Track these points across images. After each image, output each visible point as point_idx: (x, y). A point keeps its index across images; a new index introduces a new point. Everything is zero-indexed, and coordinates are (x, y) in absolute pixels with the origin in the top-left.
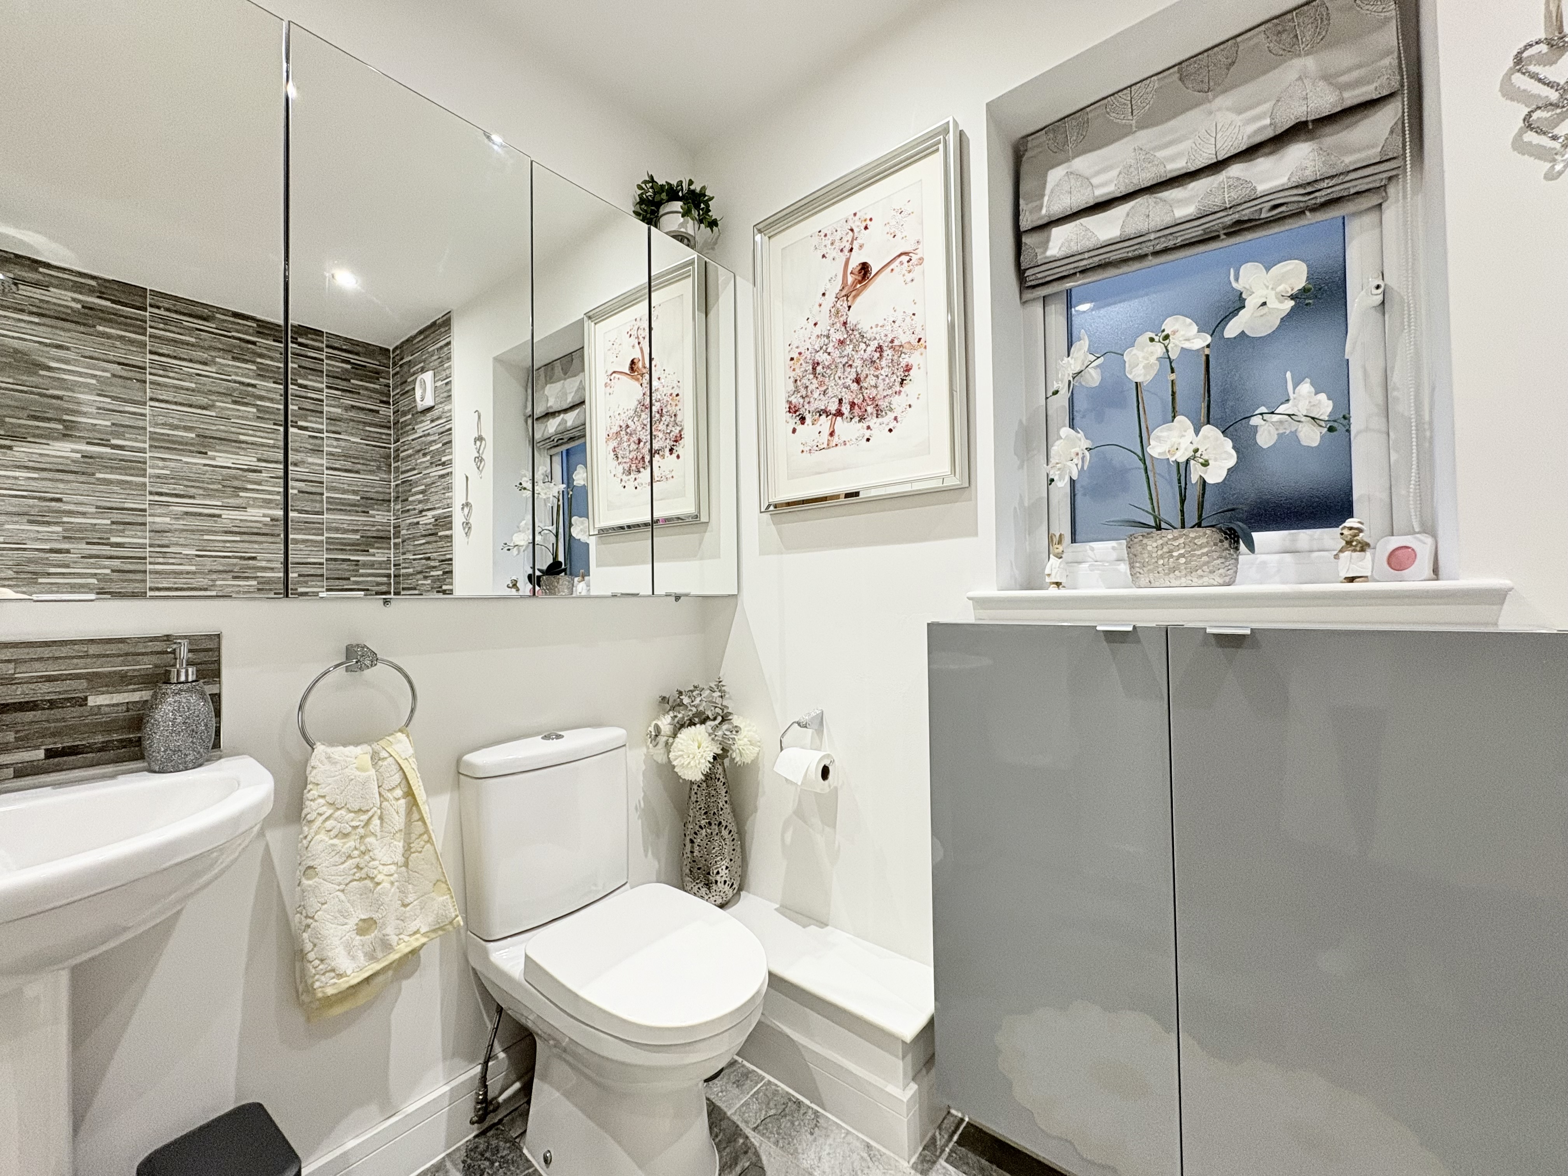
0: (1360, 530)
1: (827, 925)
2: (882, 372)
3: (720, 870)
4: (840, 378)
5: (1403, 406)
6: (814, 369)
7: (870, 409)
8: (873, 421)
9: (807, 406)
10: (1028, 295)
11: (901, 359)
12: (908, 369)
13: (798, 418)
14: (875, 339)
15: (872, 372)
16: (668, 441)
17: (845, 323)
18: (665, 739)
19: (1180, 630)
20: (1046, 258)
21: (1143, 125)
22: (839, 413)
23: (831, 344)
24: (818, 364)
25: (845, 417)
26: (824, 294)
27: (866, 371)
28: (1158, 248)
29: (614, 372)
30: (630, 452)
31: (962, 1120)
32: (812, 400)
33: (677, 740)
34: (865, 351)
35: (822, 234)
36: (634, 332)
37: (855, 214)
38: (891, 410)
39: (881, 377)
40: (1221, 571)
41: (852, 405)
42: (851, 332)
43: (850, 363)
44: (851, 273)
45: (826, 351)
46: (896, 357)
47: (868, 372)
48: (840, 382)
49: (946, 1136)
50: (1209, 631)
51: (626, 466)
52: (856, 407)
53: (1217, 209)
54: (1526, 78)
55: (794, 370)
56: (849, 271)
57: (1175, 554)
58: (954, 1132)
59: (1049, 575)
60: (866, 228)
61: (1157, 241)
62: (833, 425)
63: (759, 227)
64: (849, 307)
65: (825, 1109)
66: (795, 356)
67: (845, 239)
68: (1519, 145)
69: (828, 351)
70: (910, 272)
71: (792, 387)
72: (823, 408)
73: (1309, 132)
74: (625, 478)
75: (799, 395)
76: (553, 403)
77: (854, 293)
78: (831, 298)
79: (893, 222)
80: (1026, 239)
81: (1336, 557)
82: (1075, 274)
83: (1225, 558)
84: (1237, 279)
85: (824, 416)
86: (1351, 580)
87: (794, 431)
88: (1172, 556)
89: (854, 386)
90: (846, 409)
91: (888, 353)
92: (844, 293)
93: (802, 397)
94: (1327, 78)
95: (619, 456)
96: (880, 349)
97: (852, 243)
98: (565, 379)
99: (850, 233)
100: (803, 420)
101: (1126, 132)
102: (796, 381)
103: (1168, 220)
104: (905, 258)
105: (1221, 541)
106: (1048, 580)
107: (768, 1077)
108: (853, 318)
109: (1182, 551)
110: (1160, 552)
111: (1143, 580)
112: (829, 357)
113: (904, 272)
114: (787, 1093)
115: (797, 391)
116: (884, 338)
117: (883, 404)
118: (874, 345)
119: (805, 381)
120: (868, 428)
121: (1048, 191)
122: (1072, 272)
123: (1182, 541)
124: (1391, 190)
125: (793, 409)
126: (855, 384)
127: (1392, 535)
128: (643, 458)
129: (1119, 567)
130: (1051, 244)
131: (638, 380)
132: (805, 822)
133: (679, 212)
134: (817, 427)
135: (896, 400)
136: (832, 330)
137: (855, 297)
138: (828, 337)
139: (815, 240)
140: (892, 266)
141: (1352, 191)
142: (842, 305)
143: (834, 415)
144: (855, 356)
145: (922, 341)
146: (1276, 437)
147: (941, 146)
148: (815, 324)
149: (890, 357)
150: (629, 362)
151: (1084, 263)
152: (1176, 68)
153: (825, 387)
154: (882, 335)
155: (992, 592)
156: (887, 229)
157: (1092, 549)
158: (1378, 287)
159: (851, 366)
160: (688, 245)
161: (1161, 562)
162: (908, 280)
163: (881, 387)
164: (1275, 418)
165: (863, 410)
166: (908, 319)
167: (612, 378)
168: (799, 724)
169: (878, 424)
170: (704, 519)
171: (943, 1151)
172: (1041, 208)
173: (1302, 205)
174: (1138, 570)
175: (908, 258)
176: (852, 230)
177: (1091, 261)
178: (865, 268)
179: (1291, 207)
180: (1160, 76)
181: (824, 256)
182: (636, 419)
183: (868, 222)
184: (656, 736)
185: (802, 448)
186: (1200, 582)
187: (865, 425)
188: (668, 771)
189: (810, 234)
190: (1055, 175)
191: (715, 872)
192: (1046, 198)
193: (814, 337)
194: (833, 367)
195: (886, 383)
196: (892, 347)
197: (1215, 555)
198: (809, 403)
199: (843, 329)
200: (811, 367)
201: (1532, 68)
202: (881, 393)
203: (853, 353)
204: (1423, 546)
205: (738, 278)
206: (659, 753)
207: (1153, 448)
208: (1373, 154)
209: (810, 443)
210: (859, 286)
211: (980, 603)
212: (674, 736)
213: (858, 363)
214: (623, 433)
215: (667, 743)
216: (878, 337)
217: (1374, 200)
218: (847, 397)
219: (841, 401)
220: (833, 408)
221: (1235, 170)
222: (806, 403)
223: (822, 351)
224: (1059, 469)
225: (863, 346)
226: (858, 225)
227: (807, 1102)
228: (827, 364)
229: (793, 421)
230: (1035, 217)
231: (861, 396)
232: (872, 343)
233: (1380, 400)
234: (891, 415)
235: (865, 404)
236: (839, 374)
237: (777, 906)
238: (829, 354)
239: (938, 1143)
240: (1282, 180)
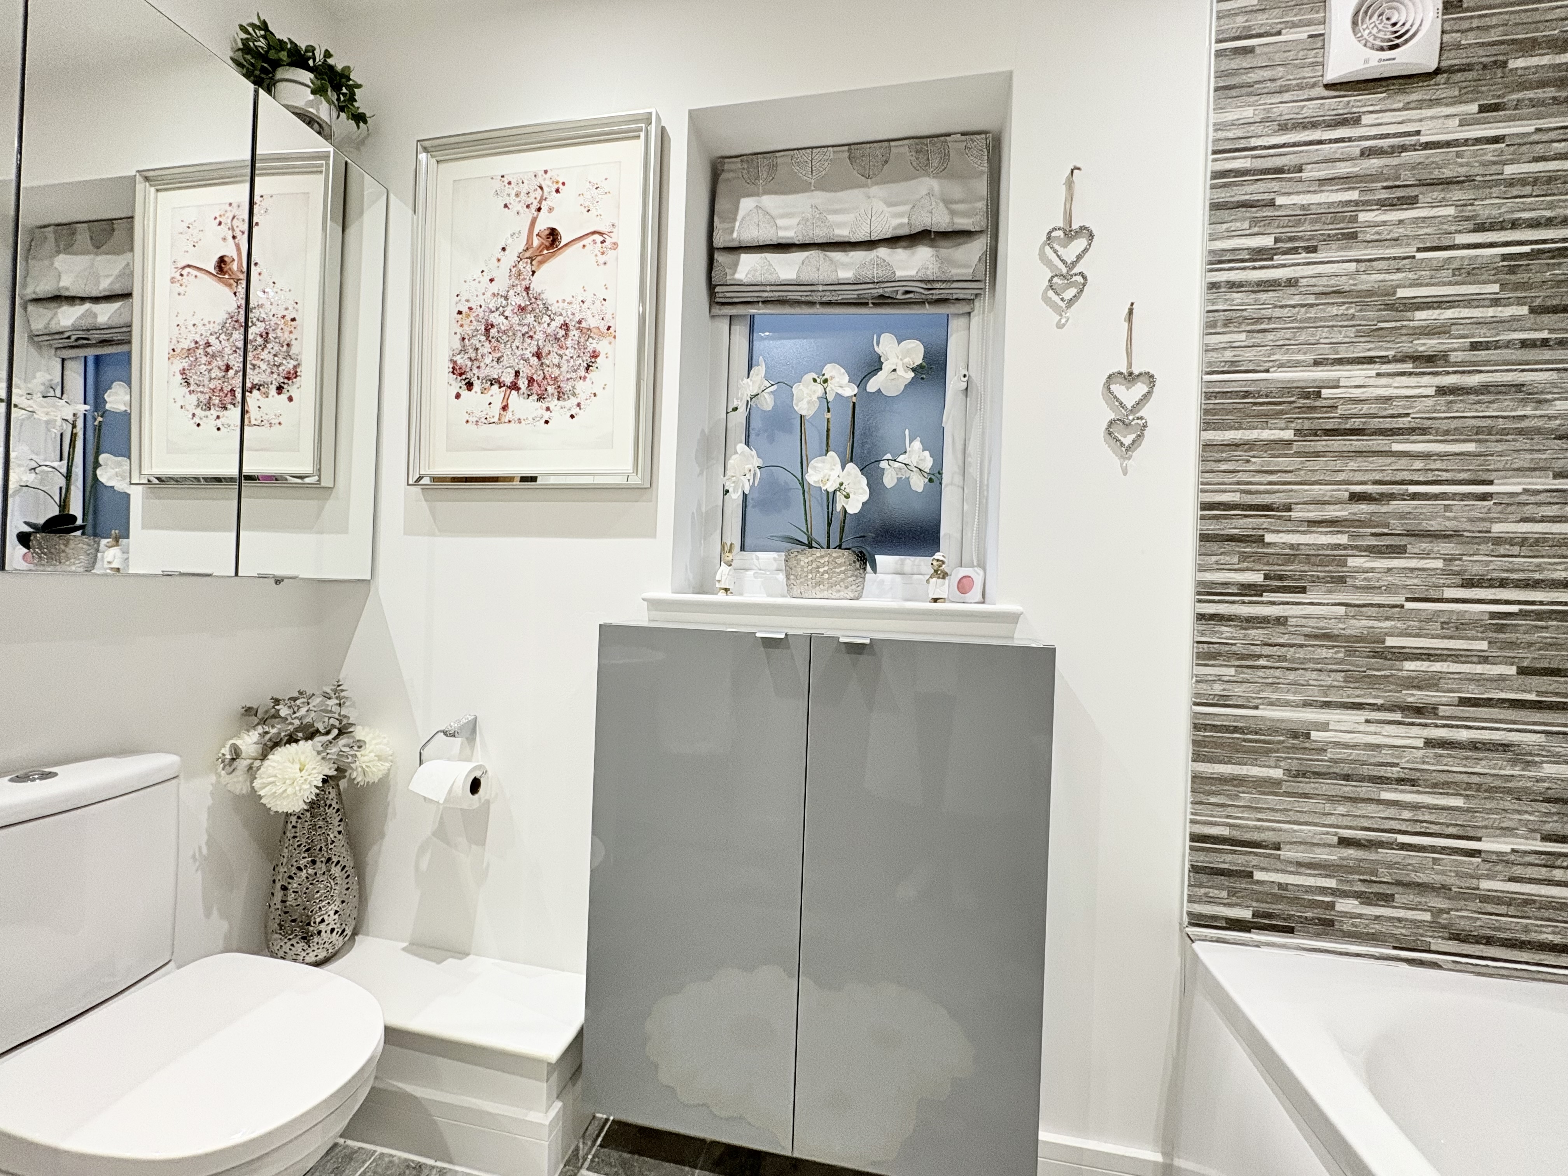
0: (943, 562)
1: (468, 954)
2: (567, 352)
3: (326, 917)
4: (518, 348)
5: (973, 471)
6: (487, 330)
7: (550, 389)
8: (553, 403)
9: (475, 371)
10: (716, 310)
11: (588, 343)
12: (595, 355)
13: (464, 383)
15: (556, 350)
16: (275, 376)
17: (527, 289)
18: (247, 762)
19: (822, 638)
20: (734, 279)
21: (820, 187)
22: (514, 387)
23: (509, 308)
24: (492, 326)
25: (521, 391)
26: (504, 249)
28: (824, 299)
29: (189, 266)
30: (211, 379)
31: (607, 1120)
32: (482, 365)
33: (266, 763)
34: (549, 325)
35: (506, 180)
36: (226, 220)
37: (546, 172)
38: (574, 394)
39: (565, 357)
40: (854, 587)
41: (531, 381)
42: (533, 300)
43: (531, 333)
44: (538, 235)
45: (502, 314)
46: (582, 340)
48: (519, 353)
49: (589, 1143)
50: (841, 640)
51: (204, 398)
52: (535, 384)
53: (868, 281)
55: (462, 326)
56: (535, 233)
57: (821, 570)
58: (598, 1136)
59: (719, 581)
60: (557, 191)
61: (823, 294)
62: (506, 398)
63: (426, 144)
64: (534, 272)
65: (452, 1163)
66: (465, 310)
67: (532, 195)
68: (1045, 299)
69: (506, 314)
71: (457, 345)
72: (496, 377)
73: (933, 240)
75: (466, 356)
76: (71, 284)
77: (539, 258)
78: (511, 257)
79: (588, 195)
80: (719, 257)
81: (928, 581)
82: (758, 302)
83: (856, 576)
84: (878, 344)
85: (496, 387)
86: (935, 600)
87: (458, 396)
88: (818, 572)
89: (534, 361)
90: (523, 383)
91: (574, 333)
92: (528, 254)
93: (470, 359)
94: (945, 202)
95: (191, 381)
96: (565, 326)
97: (540, 202)
98: (96, 254)
99: (539, 189)
100: (470, 385)
101: (805, 188)
102: (464, 339)
103: (832, 278)
104: (599, 238)
105: (854, 562)
106: (718, 585)
107: (380, 1150)
108: (537, 284)
109: (826, 568)
110: (810, 568)
111: (796, 591)
112: (505, 321)
113: (597, 252)
115: (464, 350)
116: (571, 317)
117: (566, 387)
118: (559, 321)
119: (474, 341)
120: (548, 409)
121: (739, 217)
122: (755, 299)
123: (826, 559)
124: (977, 303)
125: (457, 371)
126: (535, 358)
127: (961, 566)
129: (778, 577)
130: (739, 268)
131: (230, 286)
132: (448, 844)
133: (309, 87)
134: (487, 398)
135: (580, 386)
136: (511, 293)
137: (541, 263)
138: (506, 298)
139: (497, 184)
140: (584, 242)
141: (955, 297)
142: (525, 267)
143: (509, 387)
144: (537, 328)
145: (612, 330)
146: (896, 481)
147: (642, 134)
148: (492, 280)
149: (576, 338)
150: (215, 258)
151: (766, 294)
152: (846, 148)
153: (499, 355)
154: (569, 313)
155: (666, 594)
156: (581, 200)
157: (758, 558)
158: (965, 376)
159: (531, 337)
160: (319, 133)
161: (810, 576)
162: (601, 261)
163: (564, 368)
164: (897, 465)
165: (543, 388)
166: (598, 303)
167: (185, 272)
168: (445, 733)
169: (558, 407)
171: (585, 1159)
172: (733, 232)
173: (923, 297)
174: (792, 581)
175: (601, 239)
176: (541, 188)
177: (771, 294)
178: (553, 234)
179: (917, 296)
180: (836, 149)
181: (506, 206)
182: (223, 337)
183: (560, 185)
184: (233, 759)
185: (467, 417)
186: (838, 595)
187: (544, 406)
189: (492, 174)
190: (747, 204)
191: (318, 920)
192: (737, 224)
193: (489, 294)
194: (510, 334)
195: (571, 365)
196: (579, 328)
197: (850, 573)
198: (478, 367)
199: (525, 294)
200: (483, 328)
202: (564, 374)
203: (536, 324)
204: (978, 577)
205: (392, 197)
206: (237, 783)
207: (810, 476)
208: (968, 273)
209: (478, 414)
210: (545, 252)
211: (655, 604)
212: (264, 757)
213: (540, 336)
214: (201, 351)
215: (250, 768)
216: (564, 314)
217: (967, 309)
218: (525, 371)
219: (517, 373)
220: (508, 379)
221: (882, 252)
222: (474, 367)
223: (498, 313)
224: (734, 482)
225: (546, 319)
226: (549, 187)
227: (430, 1162)
228: (503, 328)
229: (457, 385)
230: (727, 238)
231: (541, 372)
233: (961, 463)
234: (573, 401)
235: (545, 382)
236: (517, 343)
238: (506, 318)
239: (581, 1152)
240: (911, 273)
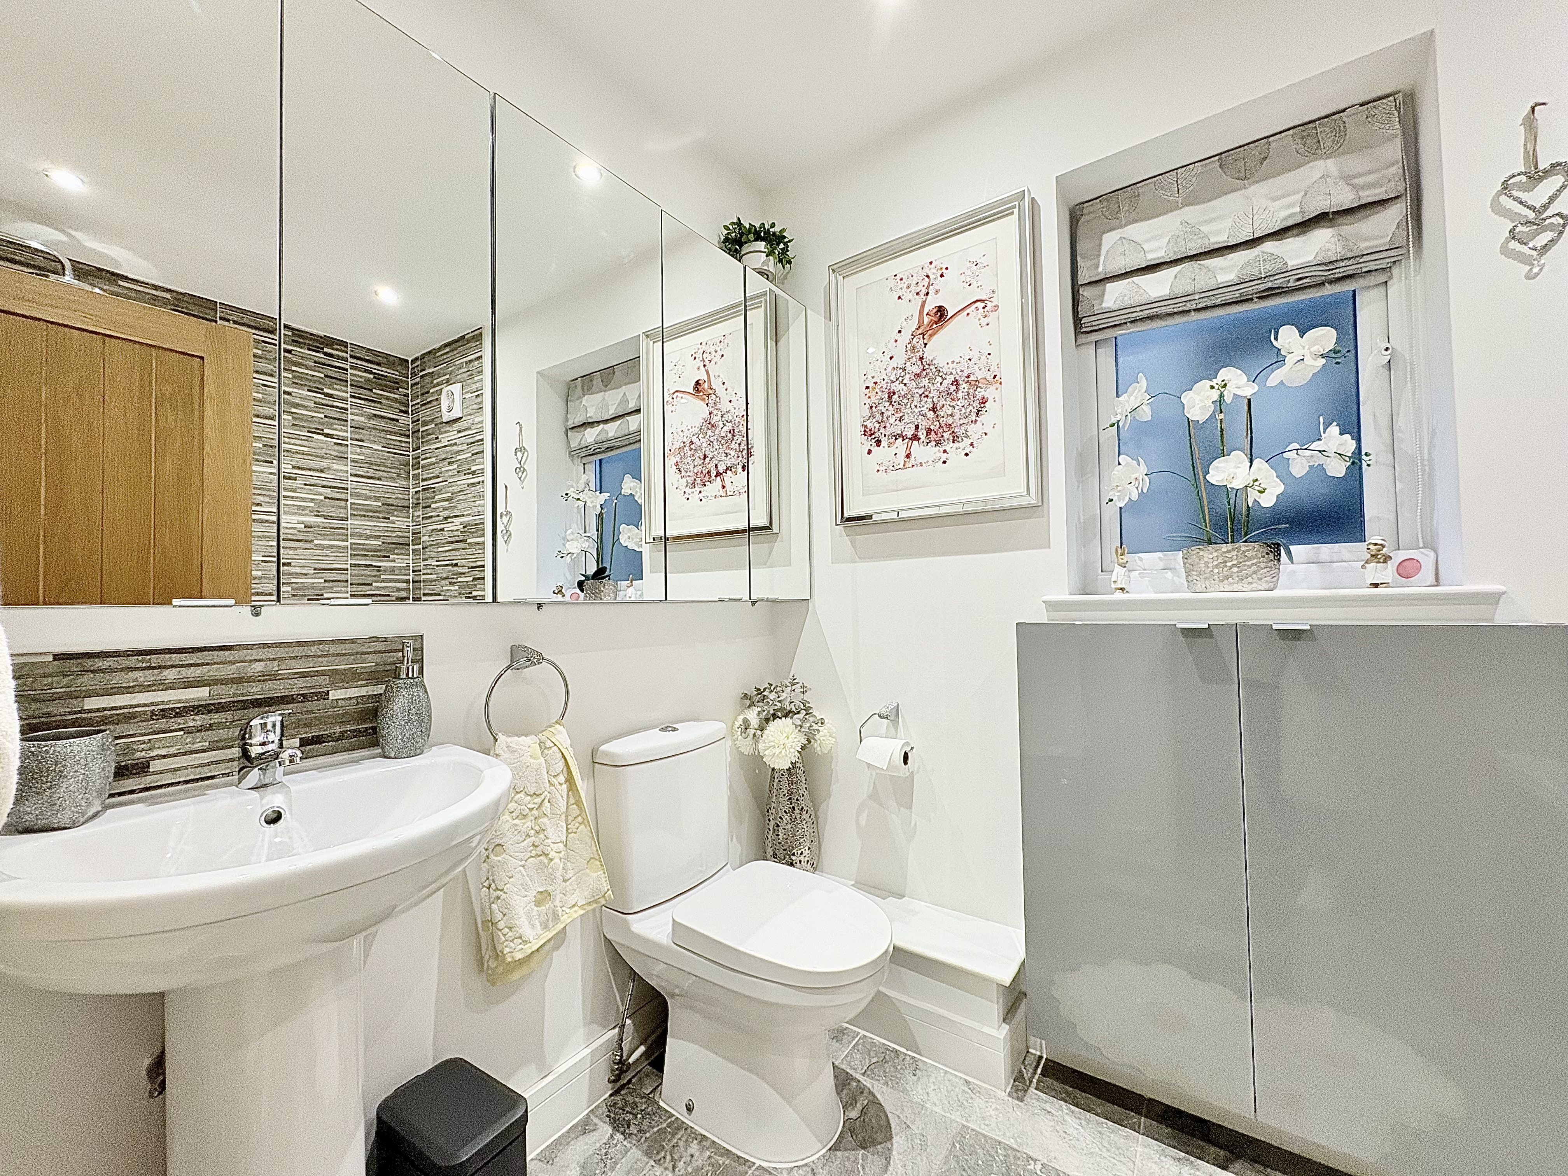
0: (1383, 546)
1: (904, 896)
2: (959, 403)
3: (803, 850)
4: (916, 406)
5: (1406, 445)
6: (890, 397)
7: (946, 435)
8: (949, 446)
9: (882, 430)
10: (1083, 339)
11: (976, 392)
12: (984, 401)
13: (873, 441)
14: (952, 373)
15: (949, 403)
17: (921, 359)
18: (753, 731)
19: (1245, 625)
20: (1102, 309)
21: (1190, 202)
22: (915, 437)
23: (908, 376)
24: (894, 393)
25: (921, 441)
26: (900, 332)
27: (942, 401)
28: (1200, 306)
29: (677, 391)
30: (695, 467)
31: (1041, 1057)
32: (888, 425)
33: (766, 732)
34: (941, 384)
35: (898, 278)
37: (931, 263)
38: (967, 437)
39: (957, 408)
40: (1268, 579)
41: (929, 431)
42: (927, 366)
43: (927, 393)
44: (927, 314)
45: (902, 382)
46: (971, 391)
47: (944, 402)
48: (917, 411)
49: (1031, 1070)
50: (1274, 627)
51: (691, 480)
52: (933, 433)
53: (1253, 278)
54: (1510, 200)
55: (869, 397)
56: (925, 313)
57: (1229, 564)
58: (1037, 1067)
59: (1115, 582)
60: (942, 276)
61: (1199, 301)
62: (909, 448)
63: (834, 267)
64: (926, 344)
65: (921, 1055)
66: (871, 385)
67: (921, 284)
68: (1505, 251)
69: (904, 382)
70: (985, 316)
71: (867, 413)
72: (900, 432)
73: (1331, 220)
74: (688, 490)
75: (874, 420)
76: (593, 414)
77: (930, 332)
78: (906, 336)
79: (969, 273)
80: (1085, 292)
81: (1363, 567)
82: (1126, 323)
83: (1271, 567)
84: (1276, 339)
85: (900, 439)
86: (1376, 586)
87: (869, 452)
88: (1226, 566)
89: (931, 414)
90: (922, 434)
91: (964, 387)
92: (920, 331)
93: (878, 421)
94: (1347, 179)
95: (682, 470)
96: (956, 382)
97: (928, 288)
98: (605, 391)
99: (926, 278)
100: (878, 443)
101: (1173, 207)
102: (871, 407)
103: (1212, 284)
104: (980, 305)
105: (1268, 554)
106: (1113, 586)
107: (862, 1032)
108: (929, 354)
109: (1235, 562)
110: (1215, 563)
111: (1200, 586)
112: (904, 387)
113: (979, 316)
114: (883, 1044)
115: (872, 416)
116: (960, 374)
117: (960, 431)
118: (950, 379)
119: (881, 408)
120: (945, 451)
121: (1103, 252)
122: (1123, 321)
123: (1235, 553)
124: (1395, 271)
125: (868, 433)
126: (931, 412)
127: (1399, 549)
128: (709, 472)
129: (1166, 575)
130: (1106, 297)
131: (703, 400)
132: (881, 805)
133: (765, 252)
134: (893, 450)
135: (971, 428)
136: (908, 364)
137: (931, 336)
138: (904, 370)
139: (892, 283)
140: (968, 311)
141: (1364, 270)
142: (919, 342)
143: (911, 439)
144: (932, 388)
145: (997, 378)
146: (1308, 469)
147: (1016, 211)
148: (891, 358)
149: (966, 390)
150: (694, 383)
151: (1135, 314)
152: (1217, 158)
153: (902, 414)
154: (959, 371)
155: (1065, 596)
156: (963, 278)
157: (1141, 559)
158: (1387, 349)
159: (927, 396)
161: (1216, 571)
162: (984, 324)
163: (957, 417)
164: (1307, 453)
165: (939, 435)
166: (983, 357)
167: (674, 396)
168: (880, 716)
169: (954, 448)
170: (775, 529)
171: (1031, 1082)
172: (1098, 267)
173: (1323, 278)
174: (1195, 577)
175: (983, 305)
176: (928, 276)
177: (1141, 313)
178: (941, 310)
179: (1313, 279)
180: (1204, 162)
181: (899, 298)
182: (701, 436)
183: (944, 271)
184: (746, 729)
185: (877, 467)
186: (1250, 588)
187: (942, 449)
188: (757, 759)
189: (886, 276)
190: (1109, 239)
191: (799, 852)
192: (1102, 259)
193: (889, 369)
194: (909, 396)
195: (962, 413)
196: (968, 381)
197: (1263, 565)
198: (885, 427)
199: (919, 363)
200: (887, 396)
201: (1515, 193)
202: (957, 421)
203: (930, 385)
204: (1426, 559)
205: (809, 311)
206: (746, 746)
207: (1212, 476)
208: (1383, 242)
209: (886, 463)
210: (935, 326)
211: (1051, 606)
212: (762, 729)
213: (935, 394)
214: (687, 448)
215: (754, 735)
216: (954, 372)
217: (1383, 278)
218: (924, 424)
219: (917, 427)
220: (909, 433)
221: (1269, 246)
222: (881, 428)
223: (898, 382)
224: (1119, 491)
225: (939, 379)
226: (933, 273)
227: (904, 1050)
228: (903, 393)
229: (869, 444)
230: (1094, 272)
231: (937, 423)
232: (948, 377)
233: (1388, 441)
234: (967, 442)
235: (941, 430)
236: (915, 403)
237: (853, 882)
238: (905, 385)
239: (1025, 1075)
240: (1309, 258)
